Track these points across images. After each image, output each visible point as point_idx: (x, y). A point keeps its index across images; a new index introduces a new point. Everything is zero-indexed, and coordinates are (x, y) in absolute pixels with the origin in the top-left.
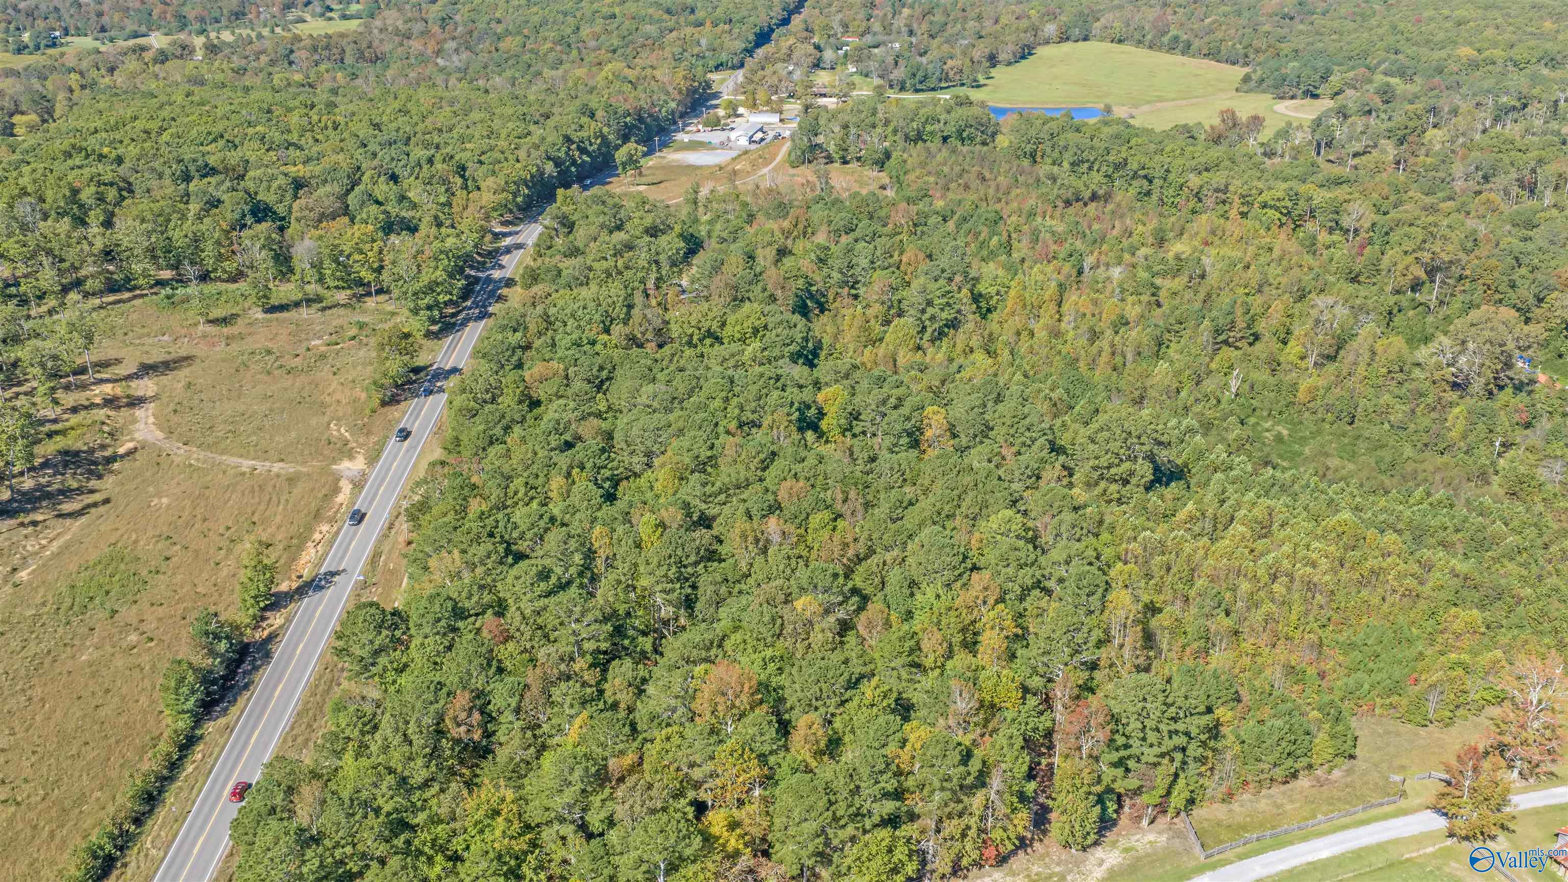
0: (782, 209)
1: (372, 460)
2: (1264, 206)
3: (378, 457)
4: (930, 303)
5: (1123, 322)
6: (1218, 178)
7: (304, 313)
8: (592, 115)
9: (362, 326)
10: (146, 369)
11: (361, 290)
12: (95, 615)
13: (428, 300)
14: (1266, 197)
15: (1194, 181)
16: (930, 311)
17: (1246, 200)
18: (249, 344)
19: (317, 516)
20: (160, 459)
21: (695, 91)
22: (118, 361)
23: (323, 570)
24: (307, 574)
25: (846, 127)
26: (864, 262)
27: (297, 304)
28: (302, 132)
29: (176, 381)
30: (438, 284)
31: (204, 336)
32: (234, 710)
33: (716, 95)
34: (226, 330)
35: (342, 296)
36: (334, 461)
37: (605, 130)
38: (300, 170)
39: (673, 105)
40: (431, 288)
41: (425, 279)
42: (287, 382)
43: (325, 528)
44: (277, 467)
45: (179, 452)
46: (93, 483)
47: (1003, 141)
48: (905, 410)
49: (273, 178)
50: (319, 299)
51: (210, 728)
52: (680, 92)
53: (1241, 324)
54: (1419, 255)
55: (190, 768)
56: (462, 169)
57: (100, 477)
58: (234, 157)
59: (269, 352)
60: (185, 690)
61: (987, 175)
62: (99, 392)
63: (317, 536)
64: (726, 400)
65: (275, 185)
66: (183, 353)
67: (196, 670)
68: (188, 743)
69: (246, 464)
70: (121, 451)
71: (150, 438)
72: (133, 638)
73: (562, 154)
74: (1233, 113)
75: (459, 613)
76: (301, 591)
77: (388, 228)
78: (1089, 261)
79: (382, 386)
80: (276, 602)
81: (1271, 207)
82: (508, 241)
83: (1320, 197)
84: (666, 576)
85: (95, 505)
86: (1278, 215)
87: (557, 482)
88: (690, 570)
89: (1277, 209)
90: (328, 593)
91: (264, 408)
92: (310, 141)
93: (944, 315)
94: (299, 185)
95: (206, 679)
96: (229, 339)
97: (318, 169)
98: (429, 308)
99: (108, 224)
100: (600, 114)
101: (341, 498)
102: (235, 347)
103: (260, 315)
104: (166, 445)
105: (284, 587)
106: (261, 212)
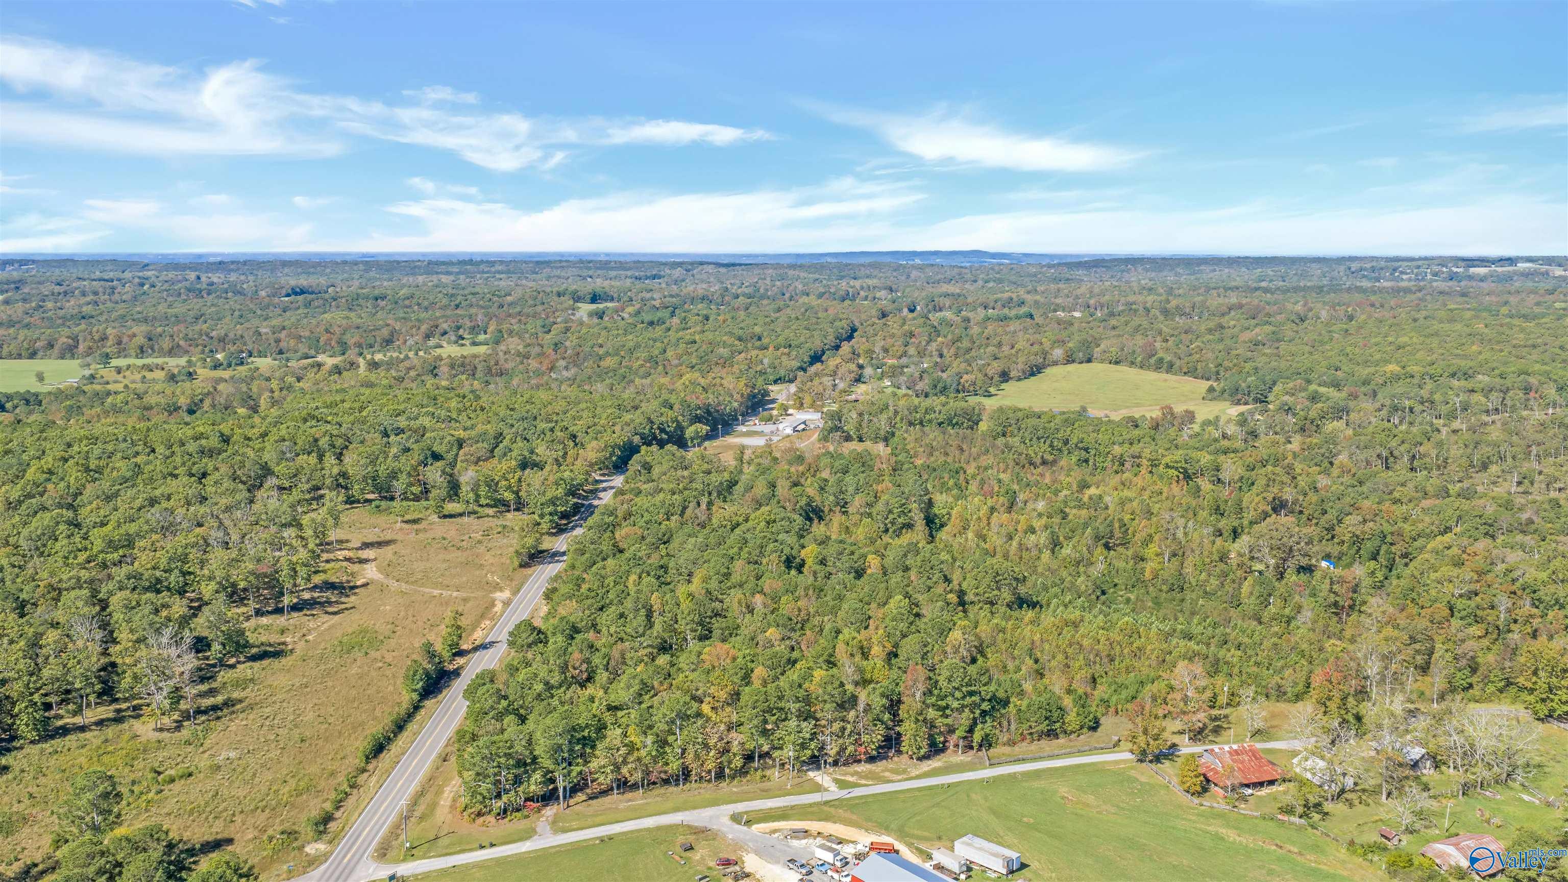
0: (800, 459)
1: (516, 592)
2: (1167, 466)
3: (519, 590)
4: (890, 512)
5: (1033, 531)
6: (1136, 449)
7: (466, 519)
8: (671, 408)
9: (504, 527)
10: (366, 545)
11: (503, 508)
12: (357, 654)
13: (551, 509)
14: (1167, 460)
15: (1117, 450)
16: (891, 517)
17: (1154, 464)
18: (430, 535)
19: (483, 616)
20: (382, 588)
21: (754, 396)
22: (347, 541)
23: (487, 640)
24: (477, 643)
25: (861, 415)
26: (851, 489)
27: (461, 515)
28: (460, 411)
29: (388, 551)
30: (558, 499)
31: (401, 529)
32: (440, 697)
33: (773, 401)
34: (415, 527)
35: (491, 511)
36: (491, 592)
37: (680, 418)
38: (461, 434)
39: (736, 404)
40: (553, 502)
41: (549, 495)
42: (459, 553)
43: (488, 622)
44: (455, 594)
45: (394, 585)
46: (343, 599)
47: (983, 426)
48: (855, 557)
49: (442, 438)
50: (475, 513)
51: (429, 703)
52: (742, 395)
53: (1117, 534)
54: (1265, 495)
55: (418, 717)
56: (574, 437)
57: (348, 596)
58: (414, 424)
59: (444, 539)
60: (418, 677)
61: (965, 447)
62: (340, 554)
63: (483, 626)
64: (741, 549)
65: (446, 441)
66: (388, 537)
67: (424, 669)
68: (417, 708)
69: (436, 592)
70: (359, 583)
71: (375, 577)
72: (380, 664)
73: (646, 431)
74: (1171, 408)
75: (576, 630)
76: (476, 649)
77: (524, 465)
78: (1021, 497)
79: (520, 554)
80: (461, 653)
81: (1173, 467)
82: (604, 485)
83: (1205, 458)
84: (693, 620)
85: (347, 609)
86: (1176, 473)
87: (633, 577)
88: (708, 620)
89: (1177, 469)
90: (491, 650)
91: (445, 566)
92: (466, 418)
93: (900, 520)
94: (460, 444)
95: (427, 674)
96: (417, 531)
97: (473, 433)
98: (551, 514)
99: (339, 457)
100: (676, 407)
101: (496, 609)
102: (421, 536)
103: (437, 520)
104: (386, 581)
105: (465, 647)
106: (436, 457)
